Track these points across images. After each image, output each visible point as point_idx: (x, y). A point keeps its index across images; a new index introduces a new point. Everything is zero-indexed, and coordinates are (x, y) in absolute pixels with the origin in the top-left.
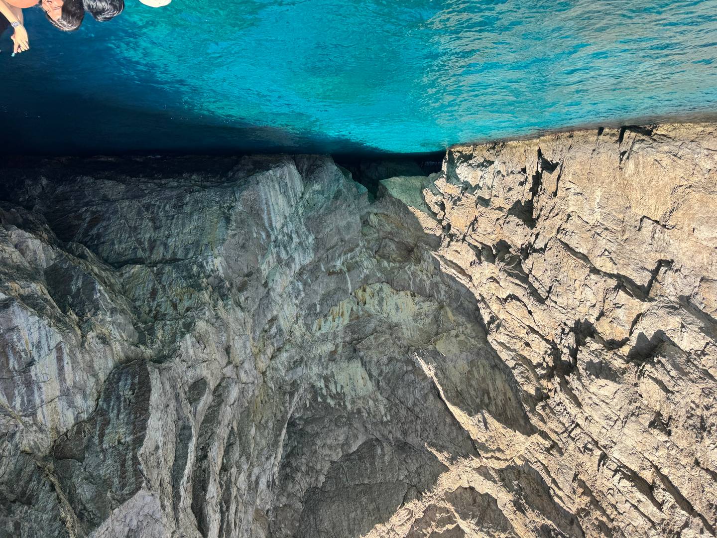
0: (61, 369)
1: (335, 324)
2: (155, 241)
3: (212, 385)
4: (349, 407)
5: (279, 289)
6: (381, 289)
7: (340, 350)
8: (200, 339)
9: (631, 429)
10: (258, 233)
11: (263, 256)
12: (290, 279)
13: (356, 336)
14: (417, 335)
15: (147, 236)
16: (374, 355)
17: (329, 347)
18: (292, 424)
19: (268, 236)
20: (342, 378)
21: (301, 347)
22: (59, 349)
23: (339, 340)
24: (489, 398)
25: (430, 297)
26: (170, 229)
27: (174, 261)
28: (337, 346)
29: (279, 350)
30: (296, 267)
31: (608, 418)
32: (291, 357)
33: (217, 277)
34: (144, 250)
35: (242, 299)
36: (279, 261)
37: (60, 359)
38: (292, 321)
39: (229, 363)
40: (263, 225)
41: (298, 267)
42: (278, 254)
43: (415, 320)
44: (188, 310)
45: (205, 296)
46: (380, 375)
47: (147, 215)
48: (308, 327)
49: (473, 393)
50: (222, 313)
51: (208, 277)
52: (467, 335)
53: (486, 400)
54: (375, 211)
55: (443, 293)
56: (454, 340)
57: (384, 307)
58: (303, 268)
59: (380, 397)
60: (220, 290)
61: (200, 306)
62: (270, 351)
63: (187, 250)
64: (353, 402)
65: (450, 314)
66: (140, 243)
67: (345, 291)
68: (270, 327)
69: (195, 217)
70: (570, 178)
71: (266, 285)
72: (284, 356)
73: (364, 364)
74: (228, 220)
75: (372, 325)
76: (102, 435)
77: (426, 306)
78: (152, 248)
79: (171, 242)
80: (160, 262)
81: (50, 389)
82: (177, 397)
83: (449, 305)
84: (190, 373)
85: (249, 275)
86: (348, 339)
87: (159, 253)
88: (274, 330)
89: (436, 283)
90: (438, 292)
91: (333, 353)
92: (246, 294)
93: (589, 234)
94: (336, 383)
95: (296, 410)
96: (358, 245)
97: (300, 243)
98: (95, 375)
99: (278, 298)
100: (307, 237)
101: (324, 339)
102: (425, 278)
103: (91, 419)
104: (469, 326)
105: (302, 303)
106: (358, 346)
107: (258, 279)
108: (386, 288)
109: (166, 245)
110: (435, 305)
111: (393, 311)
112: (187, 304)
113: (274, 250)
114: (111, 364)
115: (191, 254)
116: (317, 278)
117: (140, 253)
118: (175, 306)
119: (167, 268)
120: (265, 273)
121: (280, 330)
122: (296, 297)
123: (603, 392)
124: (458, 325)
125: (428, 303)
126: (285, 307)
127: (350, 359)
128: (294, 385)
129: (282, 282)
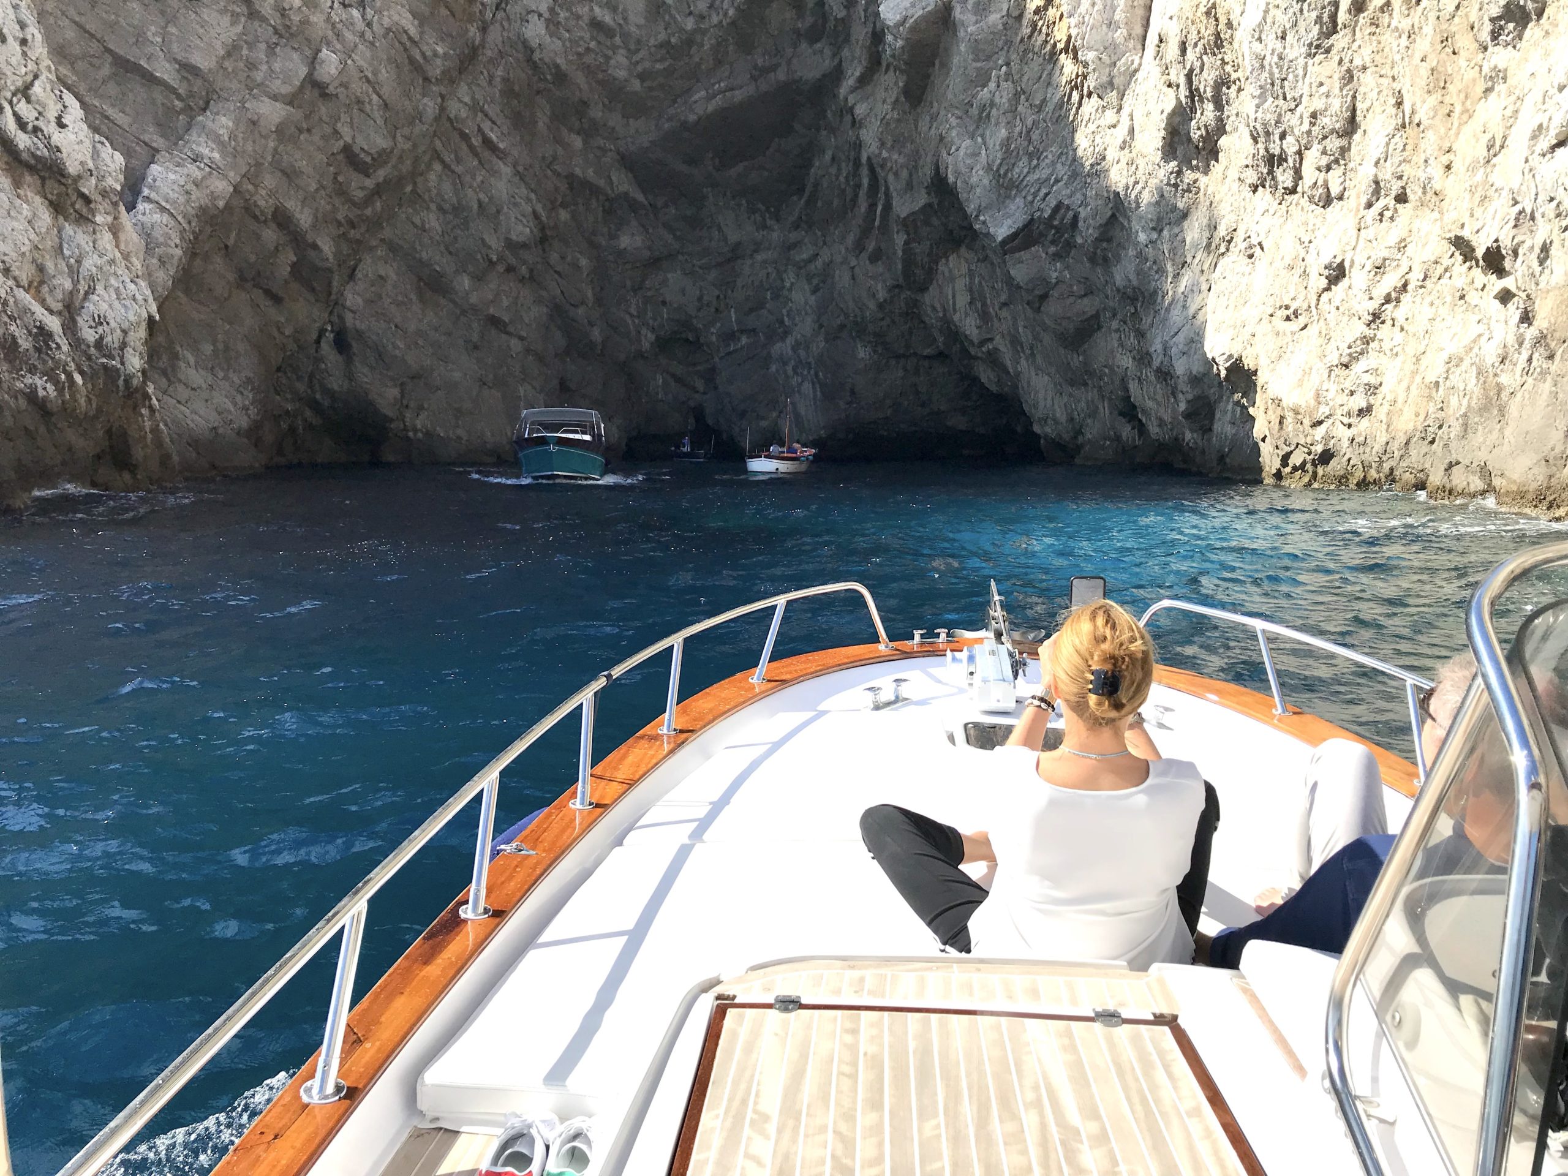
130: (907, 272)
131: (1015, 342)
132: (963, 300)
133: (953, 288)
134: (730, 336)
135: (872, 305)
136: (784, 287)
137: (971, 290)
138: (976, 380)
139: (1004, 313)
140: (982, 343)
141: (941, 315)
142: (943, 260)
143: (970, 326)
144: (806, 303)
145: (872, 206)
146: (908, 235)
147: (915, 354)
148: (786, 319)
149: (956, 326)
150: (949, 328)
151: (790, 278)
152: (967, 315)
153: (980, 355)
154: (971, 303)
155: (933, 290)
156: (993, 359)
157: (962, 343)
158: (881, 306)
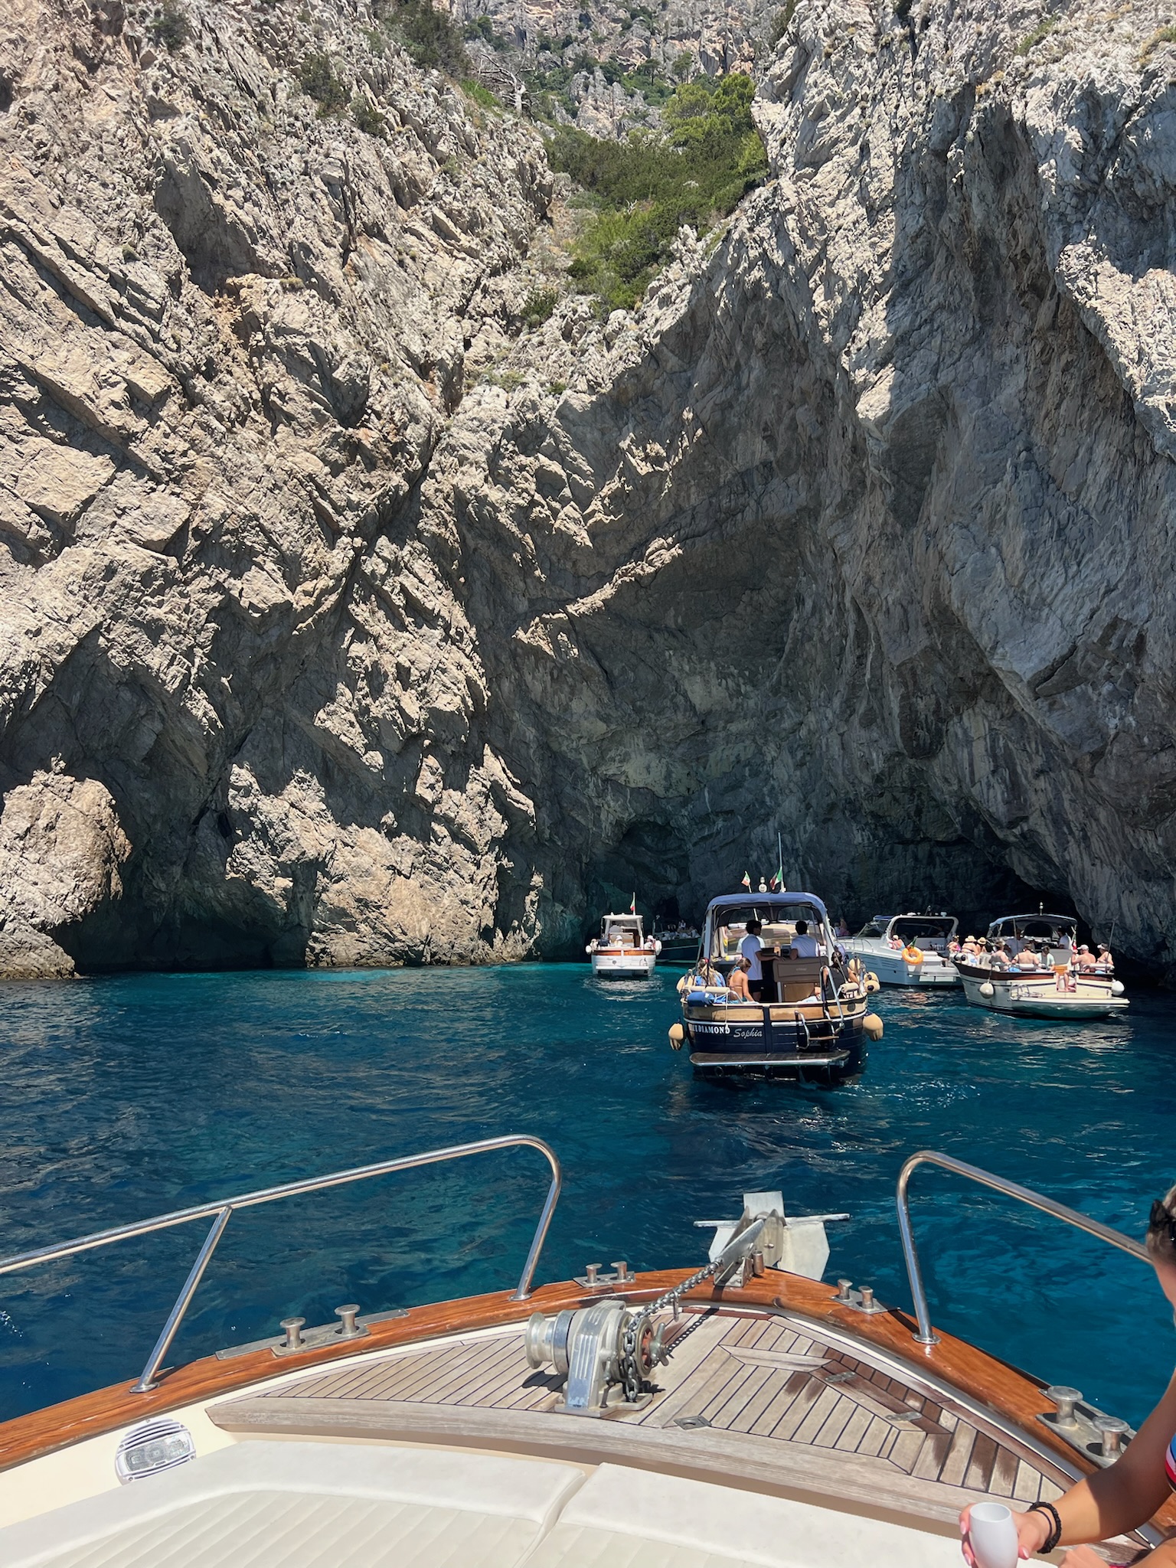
0: (971, 765)
1: (726, 753)
2: (929, 864)
3: (855, 720)
4: (712, 665)
5: (794, 799)
6: (667, 790)
7: (721, 724)
8: (867, 764)
9: (425, 662)
10: (817, 867)
11: (811, 840)
12: (780, 809)
13: (701, 738)
14: (627, 739)
15: (937, 870)
16: (680, 718)
17: (734, 728)
18: (780, 651)
19: (805, 863)
20: (718, 692)
21: (767, 730)
22: (973, 783)
23: (722, 735)
24: (552, 674)
25: (607, 780)
26: (914, 877)
27: (905, 843)
28: (724, 728)
29: (794, 731)
30: (772, 823)
31: (444, 671)
32: (779, 722)
33: (859, 822)
34: (939, 855)
35: (833, 795)
36: (792, 832)
37: (972, 773)
38: (778, 762)
39: (842, 735)
40: (811, 876)
41: (770, 824)
42: (794, 841)
43: (627, 754)
44: (882, 795)
45: (867, 806)
46: (674, 696)
47: (943, 893)
48: (760, 752)
49: (570, 680)
50: (849, 788)
51: (867, 824)
52: (569, 738)
53: (555, 673)
54: (670, 887)
55: (591, 785)
56: (585, 734)
57: (664, 770)
58: (764, 820)
59: (676, 674)
60: (853, 808)
61: (869, 797)
62: (803, 732)
63: (892, 853)
64: (708, 669)
65: (585, 760)
66: (944, 862)
67: (712, 790)
68: (803, 757)
69: (887, 889)
70: (472, 919)
71: (808, 806)
72: (787, 724)
73: (693, 707)
74: (850, 885)
75: (680, 750)
76: (938, 704)
77: (611, 770)
78: (931, 856)
79: (910, 862)
80: (919, 842)
81: (979, 748)
82: (883, 719)
83: (585, 771)
84: (875, 735)
85: (826, 821)
86: (711, 735)
87: (923, 850)
88: (800, 754)
89: (598, 797)
90: (596, 786)
91: (730, 721)
92: (828, 800)
93: (454, 859)
94: (727, 688)
95: (774, 665)
96: (695, 845)
97: (767, 851)
98: (951, 751)
99: (795, 790)
100: (759, 858)
101: (740, 736)
102: (612, 804)
103: (951, 716)
104: (564, 748)
105: (766, 780)
106: (699, 728)
107: (816, 814)
108: (660, 792)
109: (916, 859)
110: (602, 770)
111: (653, 764)
112: (883, 800)
113: (798, 845)
114: (941, 756)
115: (887, 848)
116: (748, 808)
117: (943, 851)
118: (895, 799)
119: (908, 835)
120: (809, 819)
121: (792, 752)
122: (773, 787)
123: (448, 697)
124: (577, 750)
125: (610, 772)
126: (786, 778)
127: (709, 713)
128: (775, 691)
129: (790, 805)
130: (909, 735)
131: (1058, 820)
132: (983, 767)
133: (971, 754)
134: (705, 819)
135: (867, 779)
136: (764, 762)
137: (995, 757)
138: (1009, 872)
139: (1042, 783)
140: (1012, 824)
141: (955, 788)
142: (956, 719)
143: (995, 800)
144: (790, 781)
145: (861, 659)
146: (907, 687)
147: (925, 839)
148: (767, 799)
149: (976, 802)
150: (967, 804)
151: (771, 752)
152: (989, 786)
153: (1012, 839)
154: (994, 772)
155: (943, 757)
156: (1030, 843)
157: (986, 824)
158: (878, 779)
